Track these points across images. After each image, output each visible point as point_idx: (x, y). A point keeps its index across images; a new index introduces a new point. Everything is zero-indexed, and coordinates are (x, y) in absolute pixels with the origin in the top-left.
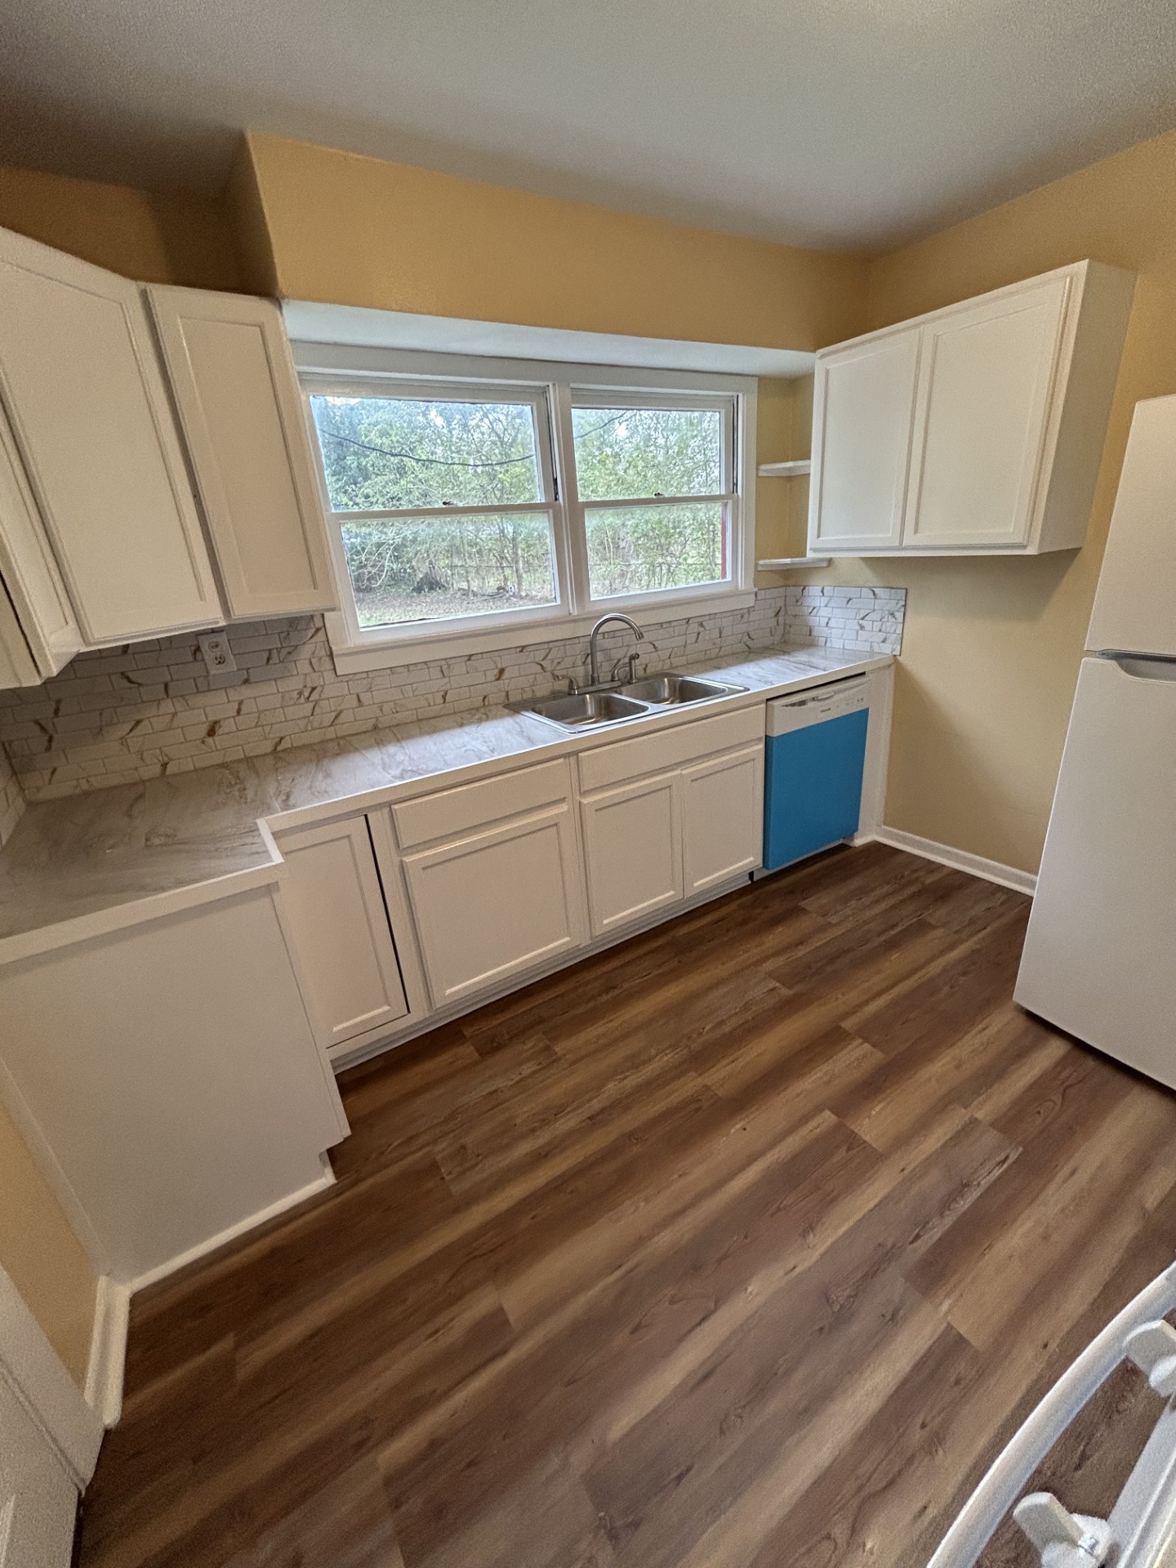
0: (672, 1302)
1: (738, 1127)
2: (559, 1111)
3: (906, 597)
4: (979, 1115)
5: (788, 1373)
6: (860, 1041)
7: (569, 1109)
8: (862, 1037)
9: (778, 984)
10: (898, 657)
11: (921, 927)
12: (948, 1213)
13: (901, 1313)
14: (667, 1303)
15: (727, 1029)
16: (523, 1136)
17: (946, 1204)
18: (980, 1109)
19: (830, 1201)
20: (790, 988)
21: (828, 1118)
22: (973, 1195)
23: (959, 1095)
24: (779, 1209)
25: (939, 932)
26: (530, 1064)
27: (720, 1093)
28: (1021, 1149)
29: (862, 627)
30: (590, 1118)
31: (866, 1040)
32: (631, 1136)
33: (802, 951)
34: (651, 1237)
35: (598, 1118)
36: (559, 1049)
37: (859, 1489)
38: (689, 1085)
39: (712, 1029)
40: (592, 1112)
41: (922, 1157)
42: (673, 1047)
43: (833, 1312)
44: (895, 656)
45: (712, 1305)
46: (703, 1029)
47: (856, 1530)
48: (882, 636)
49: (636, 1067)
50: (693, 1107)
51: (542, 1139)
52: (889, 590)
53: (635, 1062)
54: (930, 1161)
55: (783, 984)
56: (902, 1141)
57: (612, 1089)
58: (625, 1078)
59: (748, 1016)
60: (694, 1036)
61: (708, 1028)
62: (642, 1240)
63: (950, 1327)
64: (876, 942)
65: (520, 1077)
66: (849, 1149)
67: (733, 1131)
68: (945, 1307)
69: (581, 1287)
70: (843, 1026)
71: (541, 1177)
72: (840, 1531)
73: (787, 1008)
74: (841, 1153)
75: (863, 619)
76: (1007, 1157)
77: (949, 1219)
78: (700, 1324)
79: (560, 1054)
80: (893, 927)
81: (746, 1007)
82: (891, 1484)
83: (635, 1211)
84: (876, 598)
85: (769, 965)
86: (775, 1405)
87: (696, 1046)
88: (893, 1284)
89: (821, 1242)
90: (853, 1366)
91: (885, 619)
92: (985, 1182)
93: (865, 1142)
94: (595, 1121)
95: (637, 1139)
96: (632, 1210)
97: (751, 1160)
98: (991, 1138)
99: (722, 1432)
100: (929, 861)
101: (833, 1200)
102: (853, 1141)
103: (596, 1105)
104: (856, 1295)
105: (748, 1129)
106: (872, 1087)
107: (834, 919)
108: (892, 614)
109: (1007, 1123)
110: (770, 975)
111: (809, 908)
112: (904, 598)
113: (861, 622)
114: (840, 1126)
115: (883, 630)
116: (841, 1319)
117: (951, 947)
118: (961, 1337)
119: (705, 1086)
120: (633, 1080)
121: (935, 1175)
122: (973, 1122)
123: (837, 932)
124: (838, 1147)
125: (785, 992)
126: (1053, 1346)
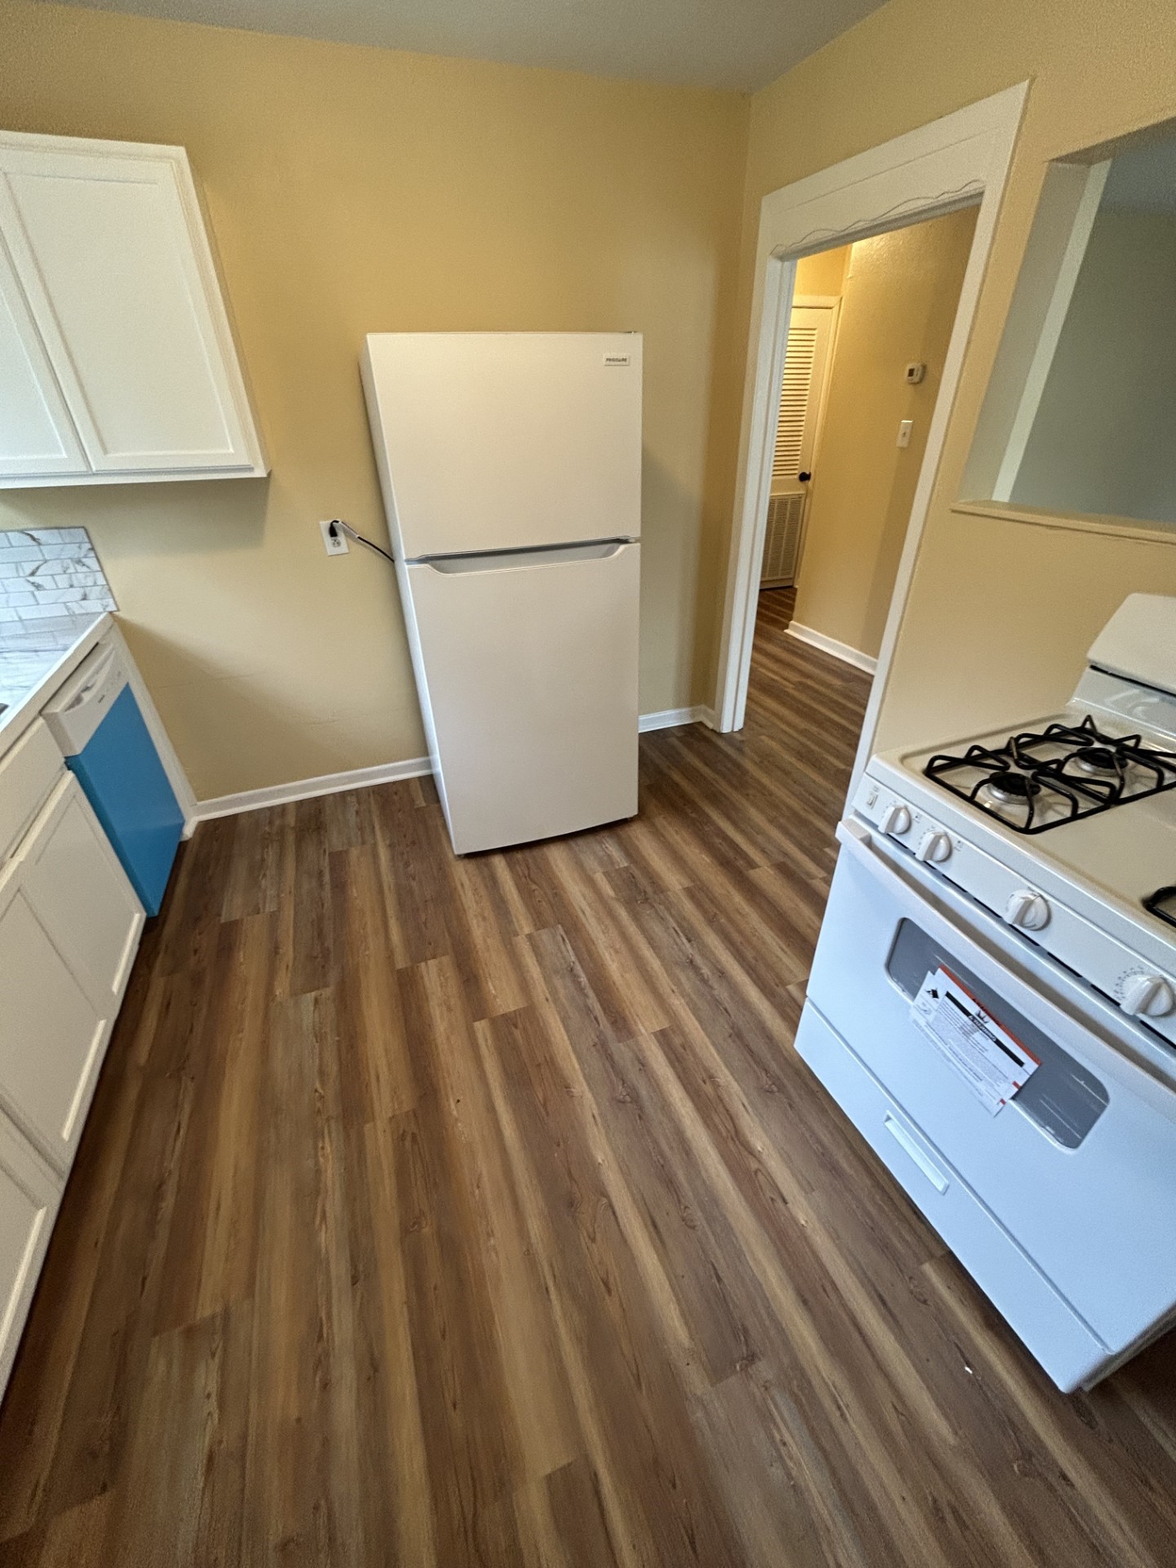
0: (593, 1240)
1: (453, 1106)
2: (317, 1331)
3: (89, 537)
4: (527, 930)
5: (661, 1154)
6: (423, 964)
7: (323, 1315)
8: (422, 961)
9: (313, 994)
10: (117, 613)
11: (338, 861)
12: (586, 991)
13: (641, 1058)
14: (594, 1245)
15: (333, 1068)
16: (325, 1408)
17: (580, 989)
18: (523, 928)
19: (551, 1063)
20: (326, 985)
21: (481, 1027)
22: (578, 968)
23: (507, 935)
24: (545, 1105)
25: (354, 852)
26: (201, 1370)
27: (406, 1107)
28: (560, 926)
29: (38, 587)
30: (355, 1281)
31: (426, 960)
32: (408, 1228)
33: (288, 952)
34: (530, 1244)
35: (361, 1268)
36: (206, 1307)
37: (732, 1139)
38: (380, 1139)
39: (323, 1083)
40: (346, 1279)
41: (543, 983)
42: (318, 1135)
43: (631, 1102)
44: (111, 613)
45: (605, 1201)
46: (316, 1091)
47: (752, 1152)
48: (77, 593)
49: (317, 1191)
50: (408, 1143)
51: (346, 1373)
52: (55, 531)
53: (308, 1194)
54: (547, 980)
55: (318, 989)
56: (525, 986)
57: (329, 1238)
58: (324, 1212)
59: (331, 1039)
60: (319, 1105)
61: (318, 1085)
62: (529, 1255)
63: (655, 1034)
64: (327, 893)
65: (214, 1398)
66: (516, 1026)
67: (455, 1113)
68: (643, 1031)
69: (552, 1348)
70: (400, 967)
71: (403, 1382)
72: (754, 1165)
73: (347, 1000)
74: (517, 1033)
75: (33, 574)
76: (562, 936)
77: (591, 993)
78: (616, 1218)
79: (219, 1309)
80: (321, 874)
81: (320, 1037)
82: (731, 1118)
83: (497, 1253)
84: (39, 544)
85: (281, 989)
86: (681, 1176)
87: (333, 1109)
88: (620, 1050)
89: (580, 1087)
90: (665, 1106)
91: (71, 570)
92: (573, 958)
93: (515, 1011)
94: (361, 1274)
95: (414, 1224)
96: (493, 1255)
97: (491, 1109)
98: (545, 936)
99: (693, 1228)
100: (271, 809)
101: (552, 1059)
102: (510, 1020)
103: (339, 1269)
104: (623, 1080)
105: (461, 1098)
106: (470, 979)
107: (271, 907)
108: (79, 562)
109: (540, 922)
110: (295, 993)
111: (236, 916)
112: (86, 540)
113: (32, 579)
114: (494, 1022)
115: (75, 583)
116: (636, 1099)
117: (375, 856)
118: (660, 1030)
119: (391, 1119)
120: (333, 1203)
121: (558, 982)
122: (530, 937)
123: (289, 913)
124: (511, 1034)
125: (328, 992)
126: (674, 988)
